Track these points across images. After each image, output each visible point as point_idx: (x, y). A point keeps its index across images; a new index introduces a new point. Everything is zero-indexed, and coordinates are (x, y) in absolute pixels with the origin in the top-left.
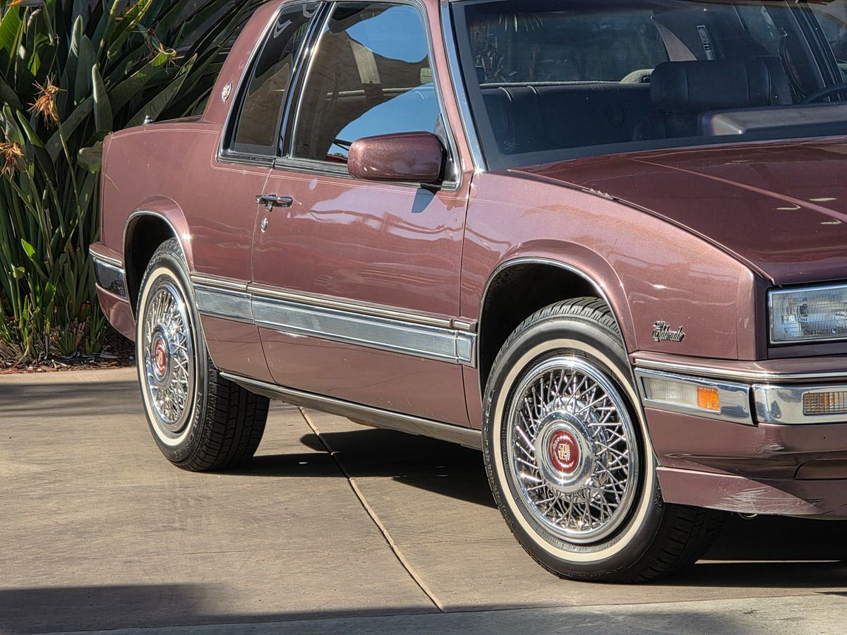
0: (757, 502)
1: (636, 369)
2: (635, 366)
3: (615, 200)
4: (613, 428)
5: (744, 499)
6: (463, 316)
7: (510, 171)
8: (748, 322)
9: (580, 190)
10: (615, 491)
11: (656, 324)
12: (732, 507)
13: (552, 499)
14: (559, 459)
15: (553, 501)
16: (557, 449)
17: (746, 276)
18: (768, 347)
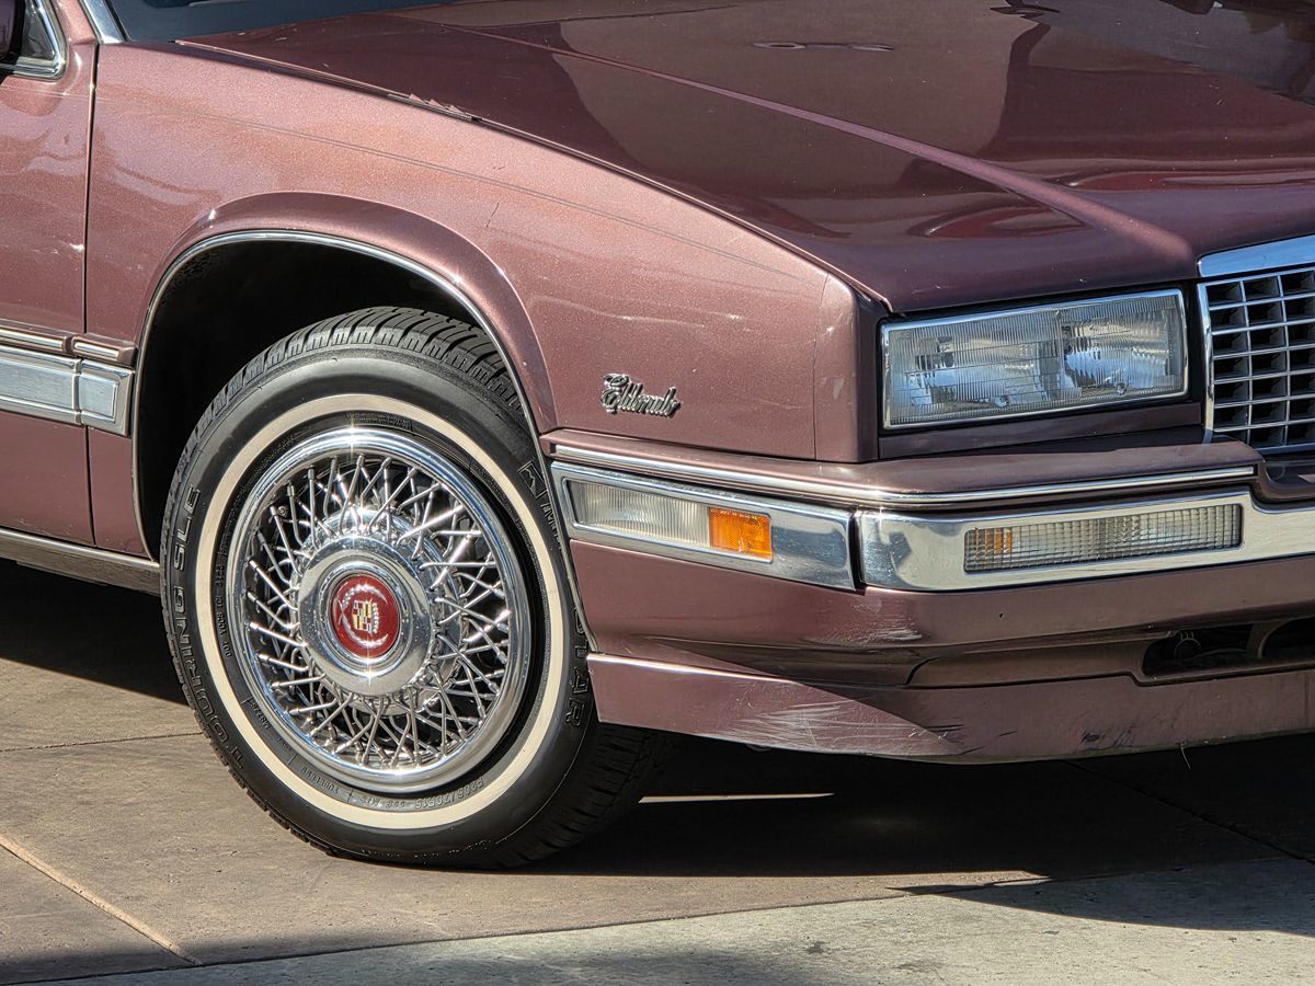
0: (821, 731)
1: (555, 464)
2: (552, 459)
3: (475, 121)
4: (474, 571)
5: (793, 724)
6: (95, 332)
7: (182, 43)
8: (842, 387)
9: (384, 96)
10: (475, 693)
11: (609, 379)
12: (762, 738)
13: (329, 705)
14: (353, 629)
15: (330, 711)
16: (349, 612)
17: (834, 293)
18: (879, 436)
